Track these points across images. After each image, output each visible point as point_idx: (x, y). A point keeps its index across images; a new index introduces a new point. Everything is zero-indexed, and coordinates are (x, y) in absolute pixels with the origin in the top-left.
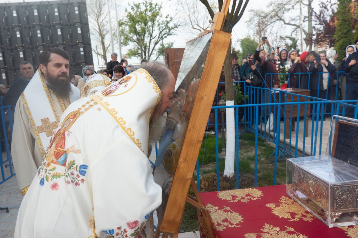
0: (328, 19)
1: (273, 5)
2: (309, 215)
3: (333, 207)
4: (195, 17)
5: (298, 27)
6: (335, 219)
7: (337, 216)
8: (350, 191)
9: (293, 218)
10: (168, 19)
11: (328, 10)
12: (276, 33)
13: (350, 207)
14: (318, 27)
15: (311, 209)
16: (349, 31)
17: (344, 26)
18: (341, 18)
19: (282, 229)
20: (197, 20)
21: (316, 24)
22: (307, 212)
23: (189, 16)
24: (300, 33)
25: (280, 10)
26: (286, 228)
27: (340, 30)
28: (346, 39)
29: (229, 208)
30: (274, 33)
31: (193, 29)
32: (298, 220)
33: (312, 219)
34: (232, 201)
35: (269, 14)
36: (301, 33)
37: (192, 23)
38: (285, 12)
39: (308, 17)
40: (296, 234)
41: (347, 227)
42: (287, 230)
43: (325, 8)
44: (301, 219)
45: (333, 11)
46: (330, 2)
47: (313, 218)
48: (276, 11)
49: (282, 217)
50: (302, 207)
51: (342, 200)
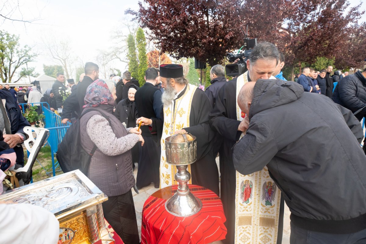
1: (112, 48)
10: (27, 49)
25: (117, 52)
35: (110, 54)
38: (120, 53)
48: (114, 52)
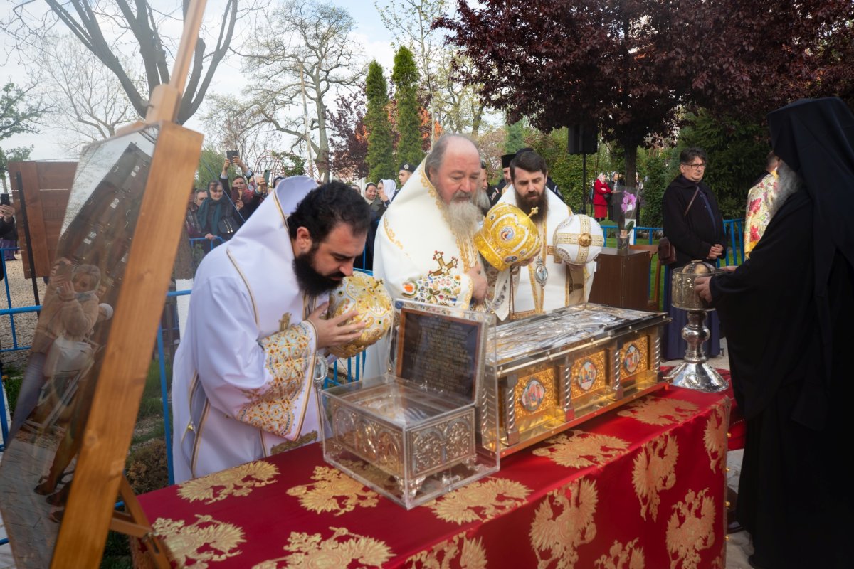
0: (353, 127)
1: (253, 92)
2: (370, 494)
3: (411, 469)
4: (83, 96)
5: (303, 137)
6: (414, 492)
7: (419, 485)
8: (436, 434)
9: (343, 506)
11: (352, 113)
12: (265, 146)
13: (437, 464)
14: (338, 139)
15: (372, 481)
16: (389, 151)
17: (380, 141)
18: (375, 128)
19: (327, 535)
20: (89, 103)
21: (334, 135)
22: (366, 489)
23: (69, 93)
24: (306, 149)
25: (268, 102)
26: (333, 532)
27: (375, 149)
28: (384, 165)
29: (208, 518)
30: (260, 145)
31: (81, 124)
32: (352, 508)
33: (377, 501)
34: (214, 500)
35: (248, 108)
36: (309, 149)
37: (78, 108)
38: (277, 107)
39: (319, 121)
40: (353, 538)
41: (434, 502)
42: (336, 536)
43: (348, 107)
44: (357, 506)
45: (359, 113)
46: (355, 99)
47: (377, 497)
48: (260, 104)
49: (322, 511)
50: (356, 480)
51: (424, 454)
